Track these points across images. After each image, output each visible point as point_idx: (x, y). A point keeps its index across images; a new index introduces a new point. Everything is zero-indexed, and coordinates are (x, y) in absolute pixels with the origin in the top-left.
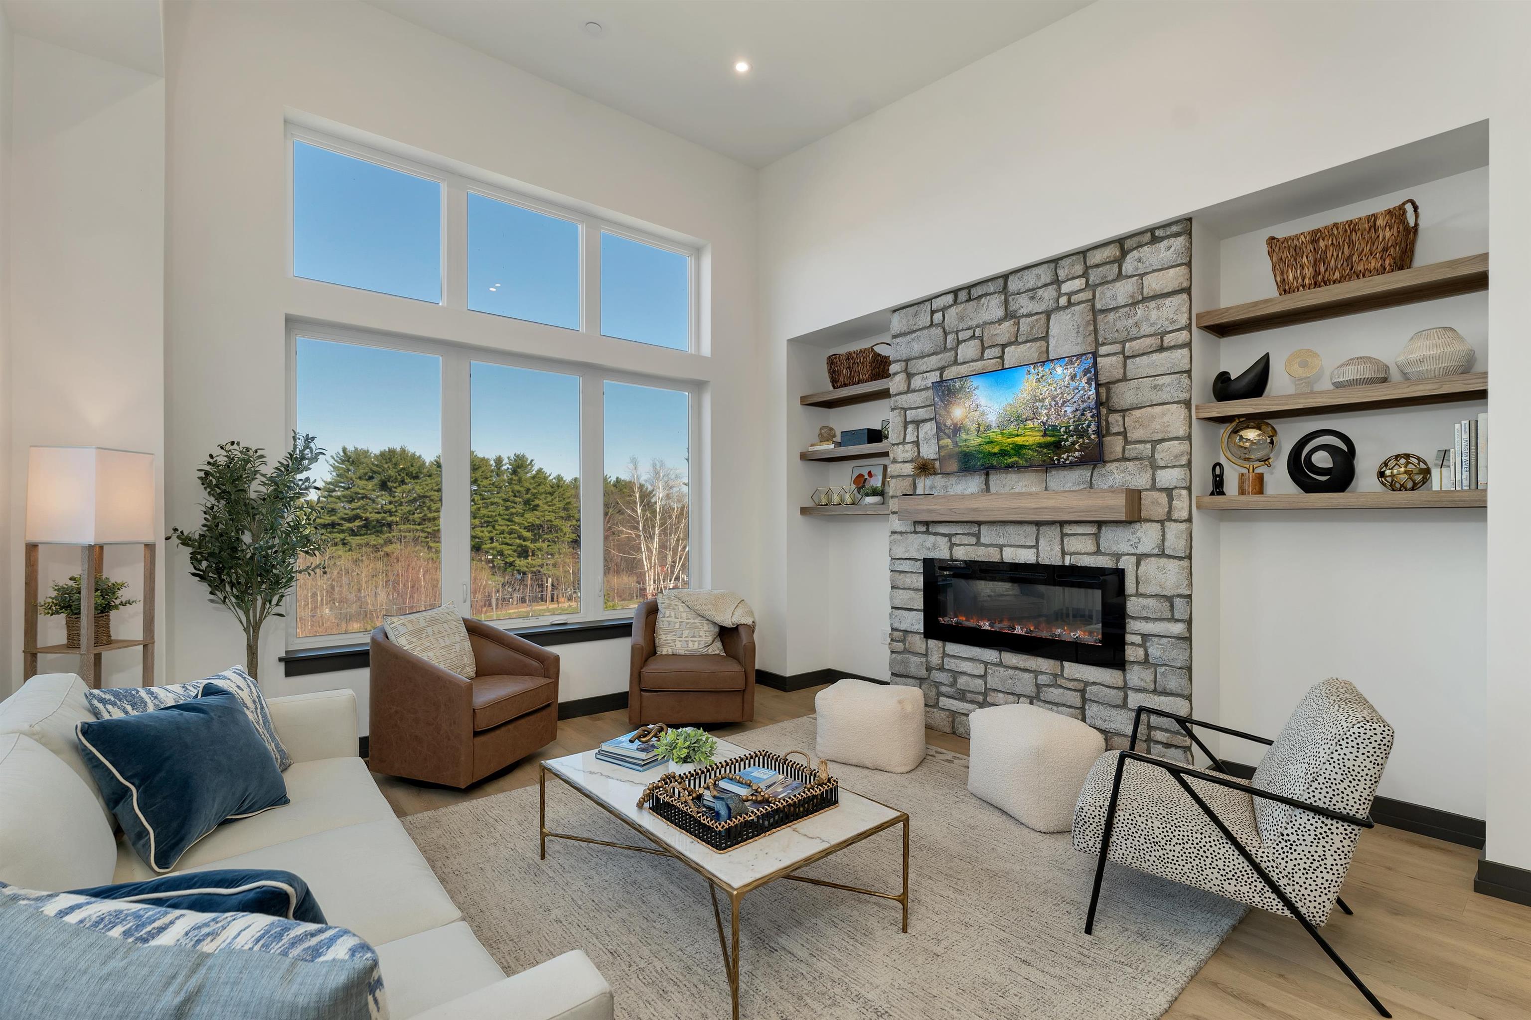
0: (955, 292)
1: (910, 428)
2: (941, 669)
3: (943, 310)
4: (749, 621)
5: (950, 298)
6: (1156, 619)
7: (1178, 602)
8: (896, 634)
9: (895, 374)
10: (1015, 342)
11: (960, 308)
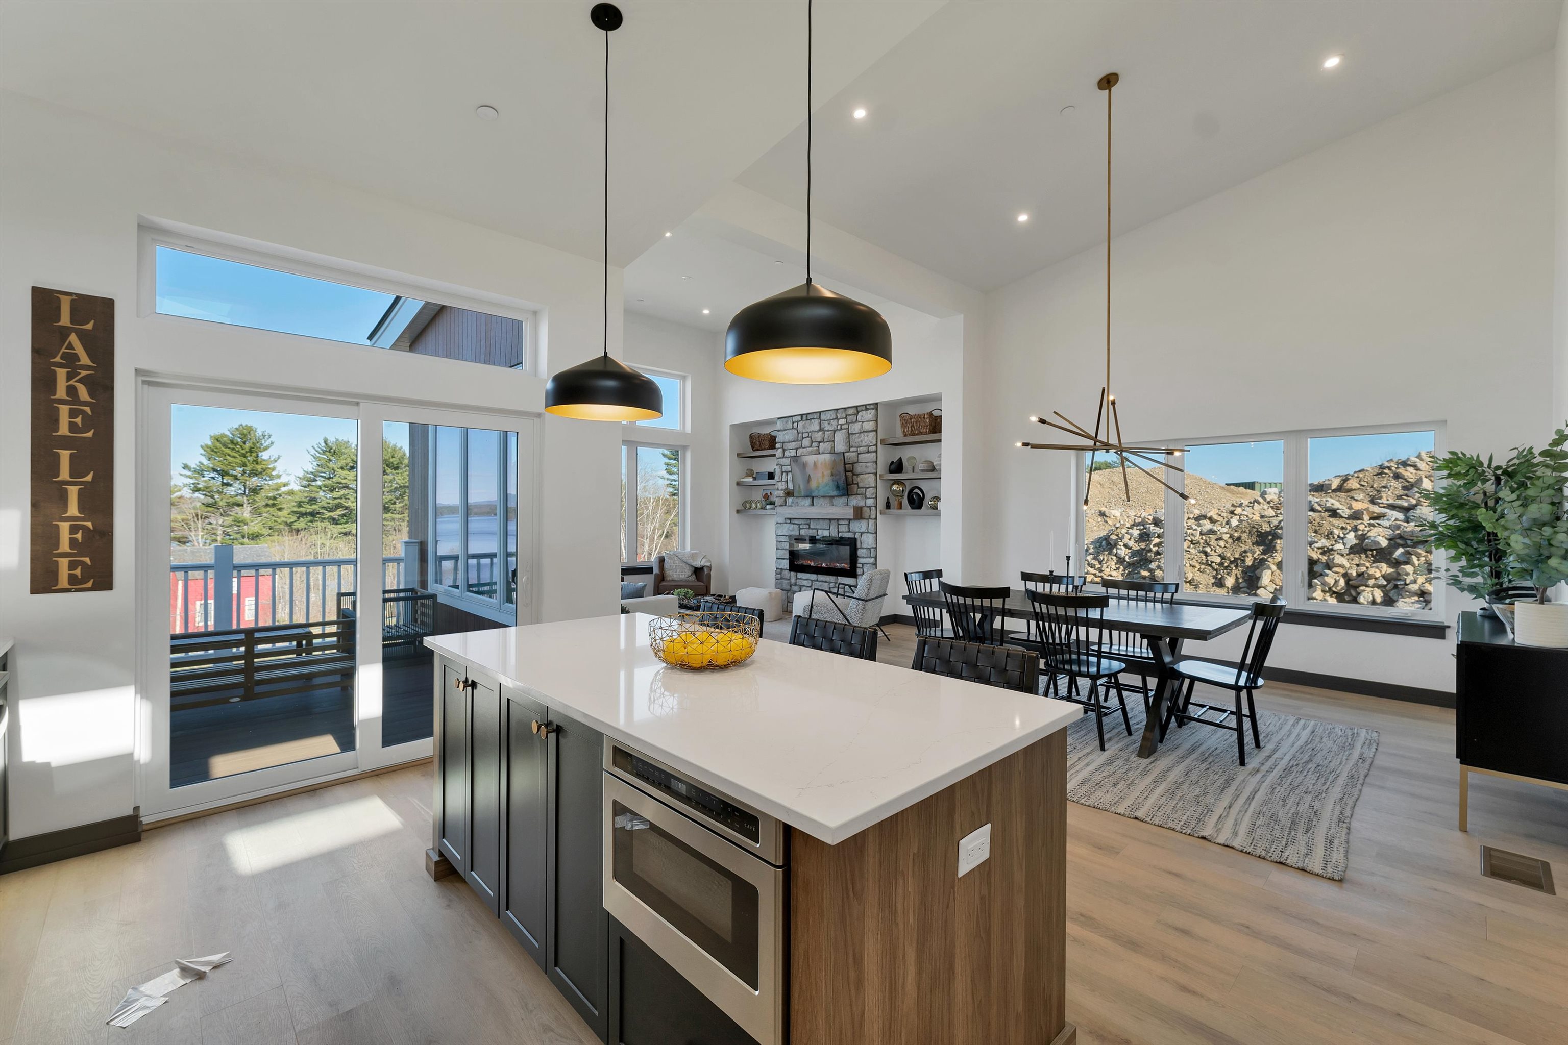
0: (802, 415)
1: (784, 474)
2: (796, 585)
3: (797, 422)
4: (708, 564)
5: (799, 418)
6: (866, 557)
7: (872, 550)
8: (778, 570)
9: (779, 448)
10: (823, 441)
11: (804, 422)
